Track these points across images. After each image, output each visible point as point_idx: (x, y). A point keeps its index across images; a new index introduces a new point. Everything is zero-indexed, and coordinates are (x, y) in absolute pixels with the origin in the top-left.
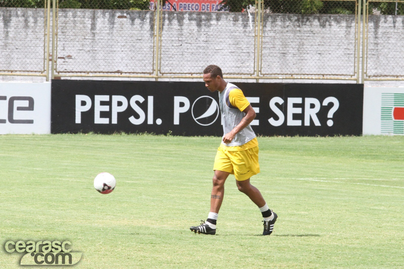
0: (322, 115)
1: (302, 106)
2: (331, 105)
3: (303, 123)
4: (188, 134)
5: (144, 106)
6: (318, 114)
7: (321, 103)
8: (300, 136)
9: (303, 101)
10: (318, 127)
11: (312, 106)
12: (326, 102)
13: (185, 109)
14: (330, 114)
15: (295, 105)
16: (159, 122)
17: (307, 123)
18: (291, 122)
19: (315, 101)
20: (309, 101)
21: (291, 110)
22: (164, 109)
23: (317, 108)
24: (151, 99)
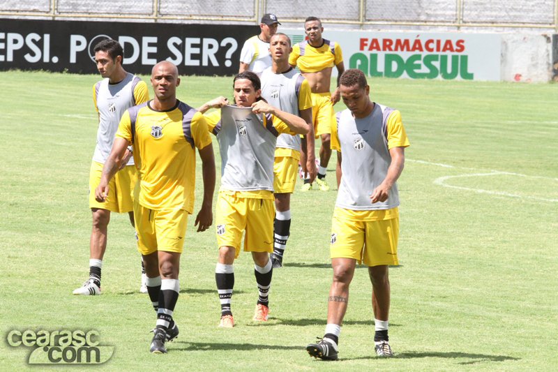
0: (220, 55)
1: (200, 46)
2: (229, 45)
3: (201, 62)
4: (84, 72)
5: (40, 44)
6: (216, 55)
7: (219, 43)
8: (197, 75)
9: (202, 41)
10: (216, 67)
11: (211, 46)
12: (224, 43)
13: (82, 48)
14: (229, 54)
15: (193, 46)
16: (55, 60)
17: (205, 63)
18: (189, 62)
19: (214, 42)
20: (207, 41)
21: (189, 51)
22: (61, 47)
23: (216, 49)
24: (47, 37)
